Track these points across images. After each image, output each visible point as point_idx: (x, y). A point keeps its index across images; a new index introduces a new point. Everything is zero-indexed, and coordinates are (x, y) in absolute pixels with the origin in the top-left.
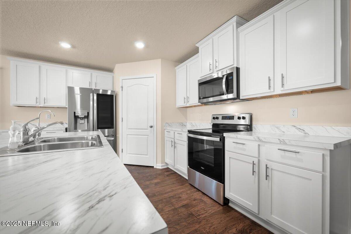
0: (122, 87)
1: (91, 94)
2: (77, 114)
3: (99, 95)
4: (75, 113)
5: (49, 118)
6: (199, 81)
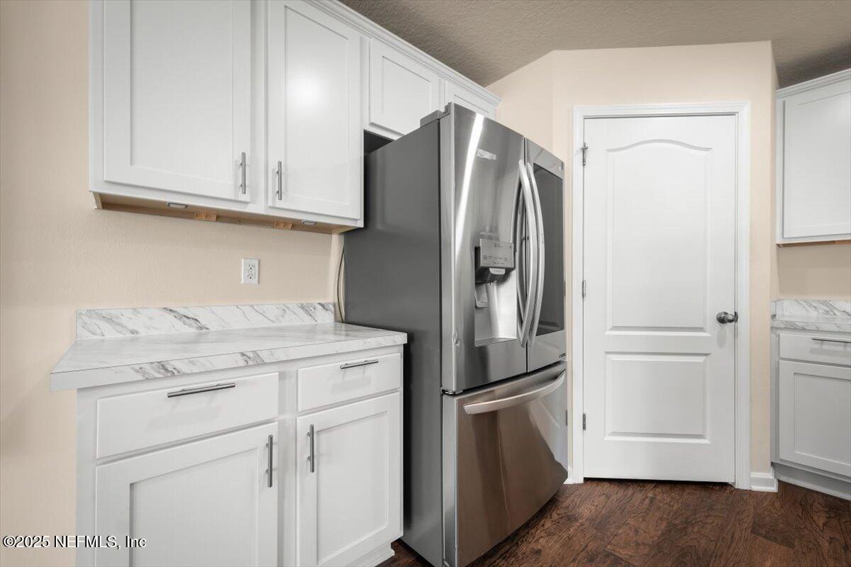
0: (584, 150)
2: (485, 258)
4: (477, 251)
5: (255, 281)
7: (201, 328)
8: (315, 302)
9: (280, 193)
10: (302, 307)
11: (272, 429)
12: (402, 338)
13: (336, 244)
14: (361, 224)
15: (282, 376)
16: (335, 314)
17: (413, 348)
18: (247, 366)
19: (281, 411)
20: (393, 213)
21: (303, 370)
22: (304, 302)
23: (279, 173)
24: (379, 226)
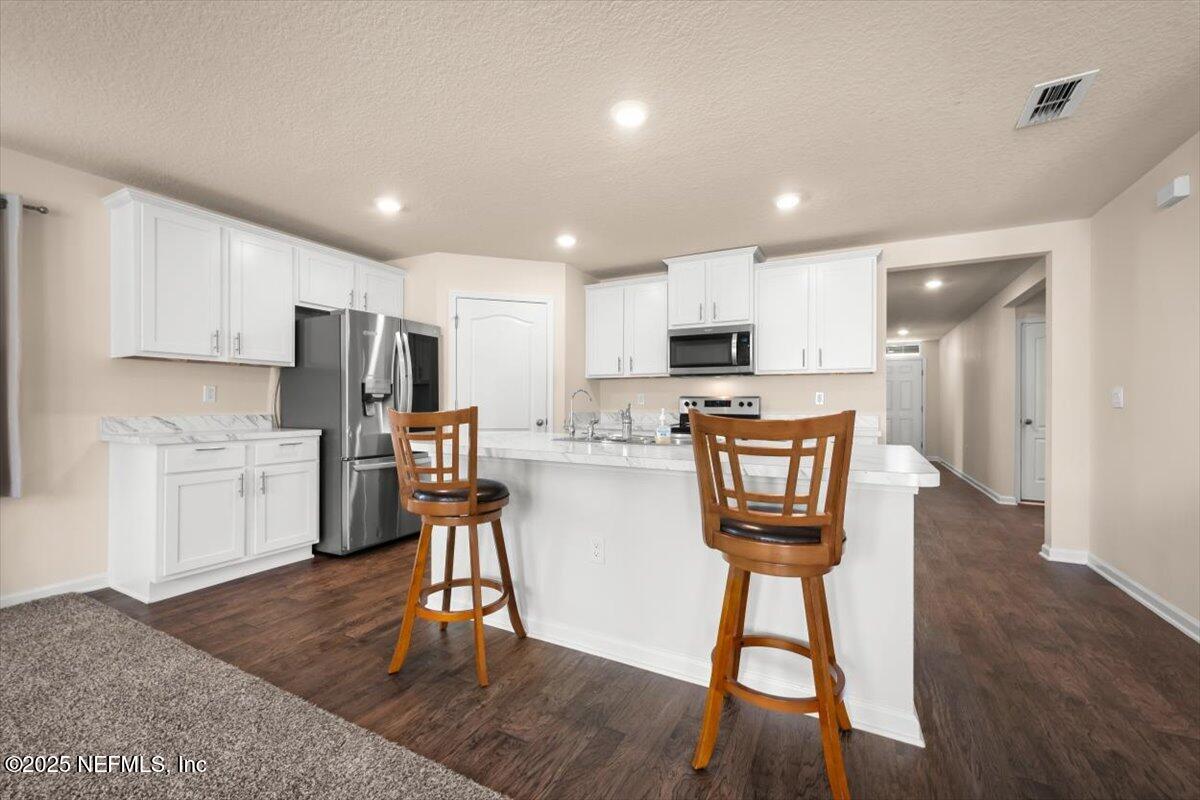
0: (457, 318)
1: (398, 334)
2: (368, 388)
3: (413, 337)
4: (363, 385)
5: (213, 400)
6: (670, 331)
7: (177, 429)
8: (257, 414)
9: (239, 350)
10: (248, 417)
11: (242, 471)
12: (319, 432)
13: (273, 377)
14: (293, 365)
15: (246, 447)
16: (273, 422)
17: (326, 439)
18: (230, 441)
19: (246, 463)
20: (316, 356)
21: (258, 446)
22: (248, 413)
23: (238, 338)
24: (307, 365)
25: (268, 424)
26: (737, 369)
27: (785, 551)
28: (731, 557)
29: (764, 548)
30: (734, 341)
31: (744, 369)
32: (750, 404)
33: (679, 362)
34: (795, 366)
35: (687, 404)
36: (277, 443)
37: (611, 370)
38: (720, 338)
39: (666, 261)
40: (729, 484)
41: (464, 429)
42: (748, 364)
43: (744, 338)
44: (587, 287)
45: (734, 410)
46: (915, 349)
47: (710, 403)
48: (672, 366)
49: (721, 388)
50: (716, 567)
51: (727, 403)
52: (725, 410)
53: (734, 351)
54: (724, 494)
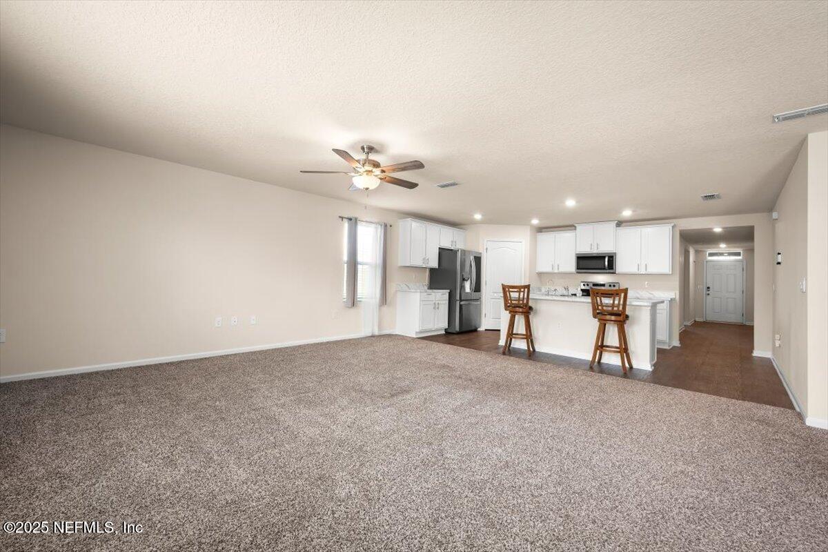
0: (487, 249)
1: (471, 257)
2: (464, 275)
6: (577, 254)
7: (409, 288)
8: (424, 284)
12: (448, 291)
13: (427, 272)
14: (437, 268)
15: (435, 294)
23: (428, 259)
25: (426, 288)
26: (608, 271)
27: (613, 318)
28: (600, 320)
29: (608, 317)
30: (607, 259)
31: (611, 271)
32: (614, 286)
33: (581, 267)
34: (634, 270)
35: (584, 285)
36: (440, 294)
37: (548, 269)
38: (600, 258)
39: (576, 225)
40: (599, 303)
41: (526, 290)
42: (613, 269)
43: (612, 258)
44: (538, 234)
45: (607, 288)
46: (738, 254)
47: (595, 285)
48: (578, 269)
49: (601, 278)
50: (595, 324)
51: (604, 285)
52: (603, 288)
53: (606, 263)
54: (598, 305)
